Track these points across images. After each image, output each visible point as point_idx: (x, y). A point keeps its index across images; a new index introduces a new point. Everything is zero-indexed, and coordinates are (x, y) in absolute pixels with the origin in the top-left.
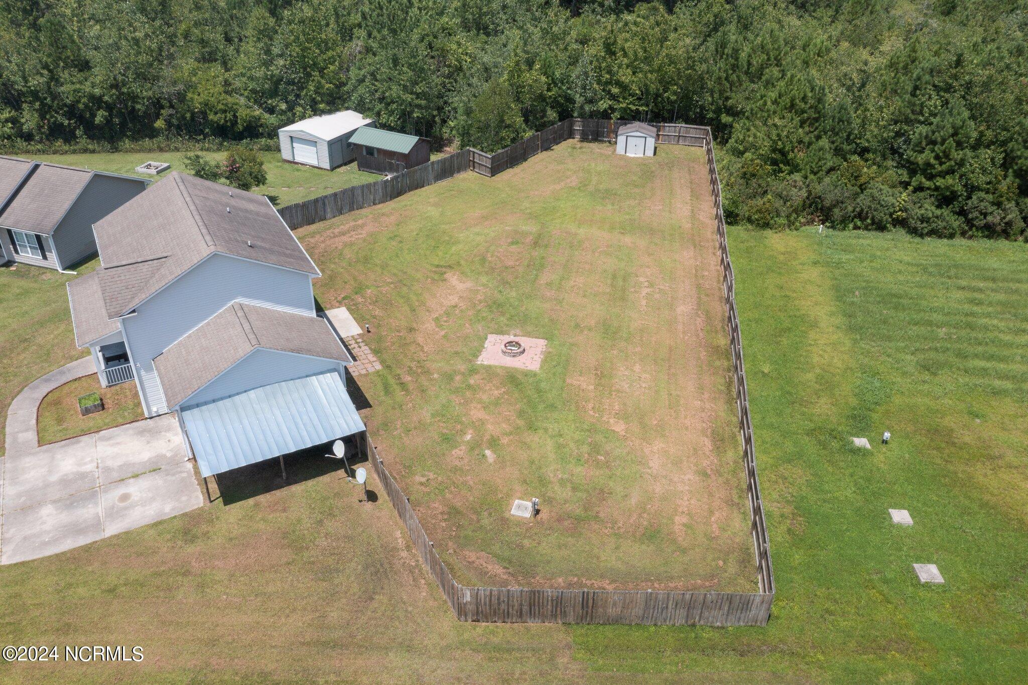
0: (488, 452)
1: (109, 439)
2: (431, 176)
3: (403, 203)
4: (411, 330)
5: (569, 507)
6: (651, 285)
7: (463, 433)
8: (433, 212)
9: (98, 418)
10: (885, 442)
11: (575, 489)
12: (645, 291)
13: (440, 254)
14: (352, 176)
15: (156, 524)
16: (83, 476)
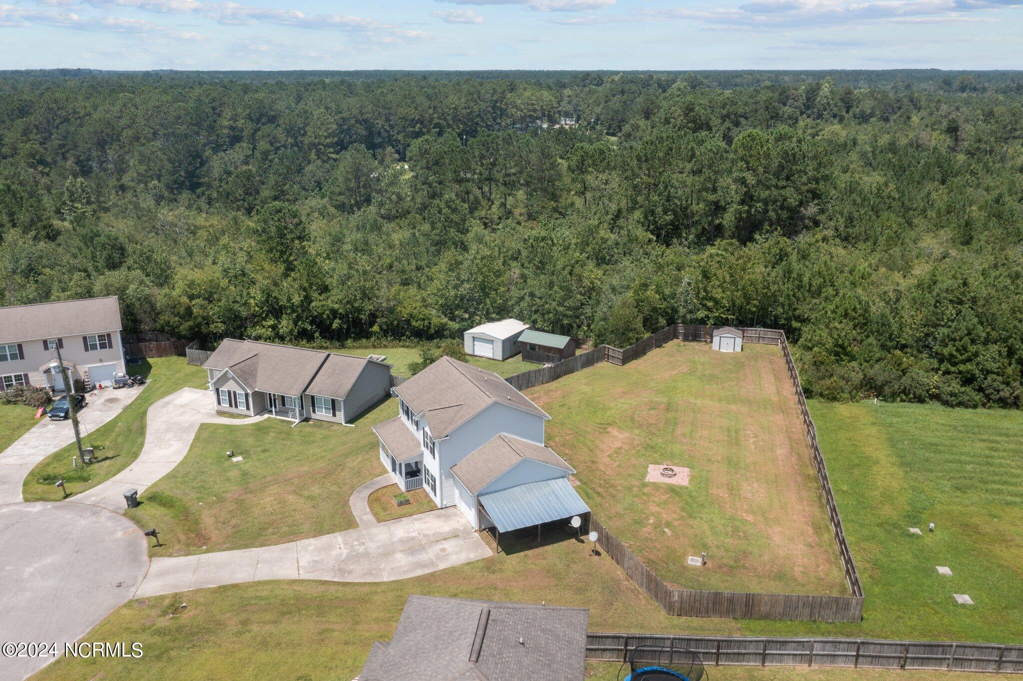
0: (666, 530)
1: (420, 519)
2: (579, 365)
3: (563, 383)
4: (593, 462)
5: (724, 561)
6: (756, 436)
7: (647, 518)
8: (587, 389)
9: (406, 509)
10: (931, 530)
11: (727, 551)
12: (752, 440)
13: (599, 416)
14: (519, 365)
15: (468, 564)
16: (413, 538)
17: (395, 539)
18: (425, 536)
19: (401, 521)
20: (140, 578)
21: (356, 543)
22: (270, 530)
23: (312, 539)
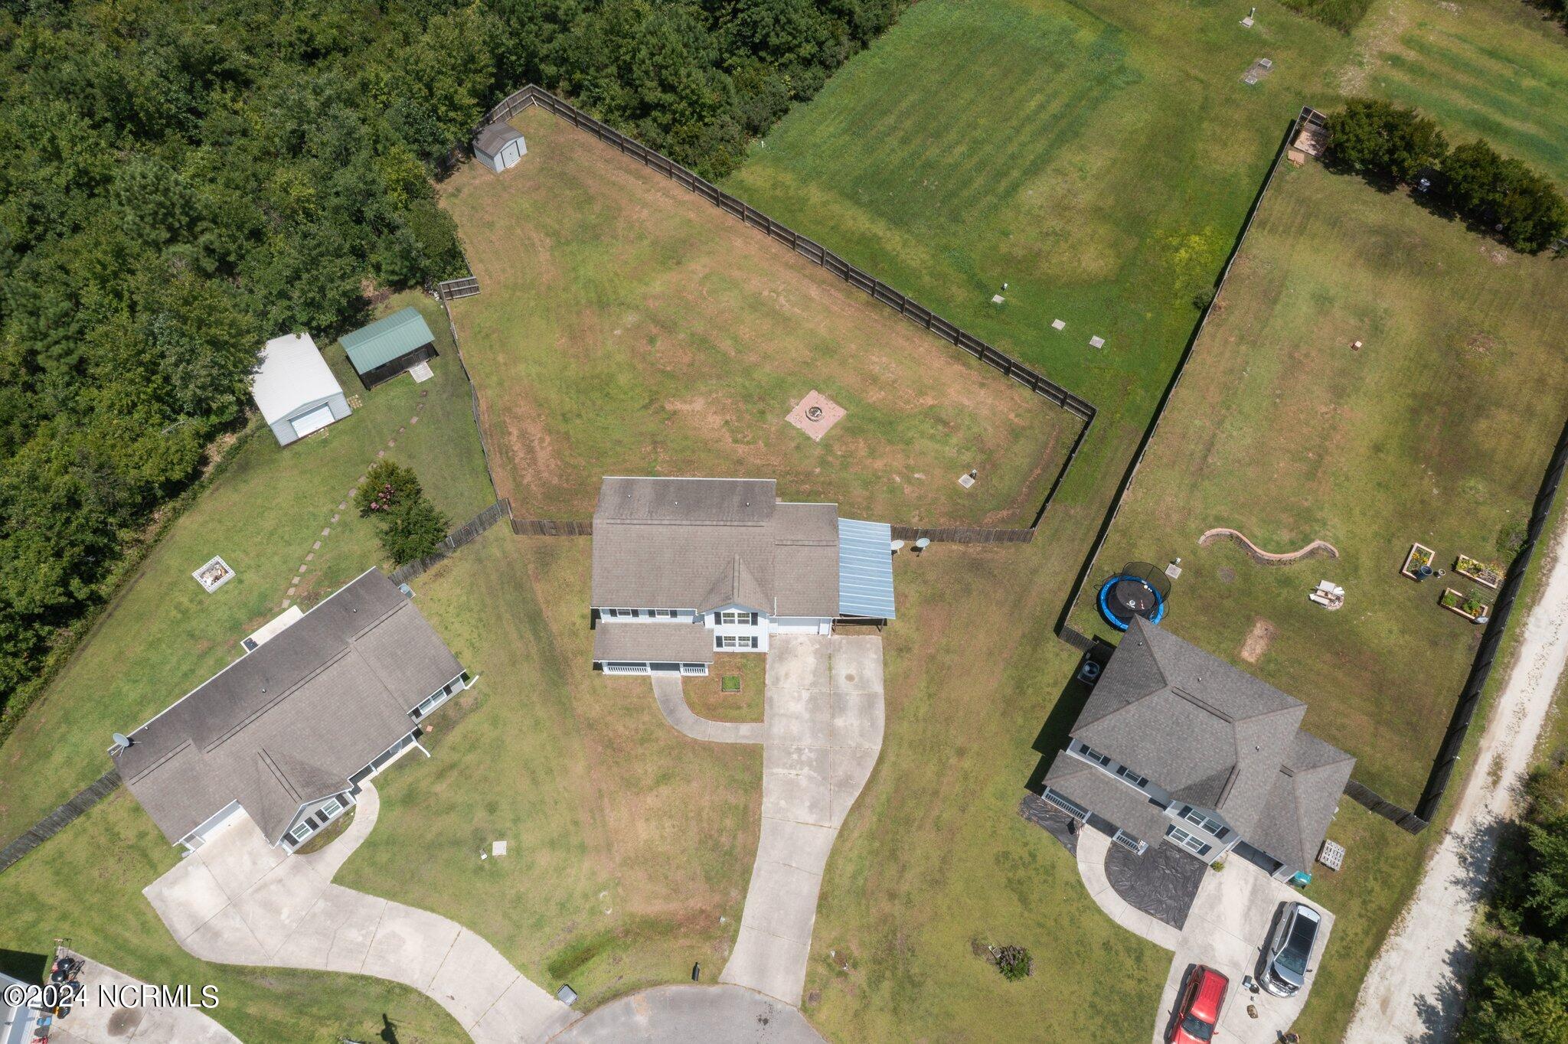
7: (892, 480)
8: (532, 369)
9: (746, 683)
13: (622, 396)
15: (885, 664)
16: (813, 699)
17: (807, 716)
18: (814, 684)
19: (771, 699)
20: (758, 997)
21: (795, 756)
22: (723, 839)
23: (764, 800)
